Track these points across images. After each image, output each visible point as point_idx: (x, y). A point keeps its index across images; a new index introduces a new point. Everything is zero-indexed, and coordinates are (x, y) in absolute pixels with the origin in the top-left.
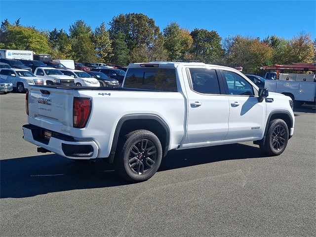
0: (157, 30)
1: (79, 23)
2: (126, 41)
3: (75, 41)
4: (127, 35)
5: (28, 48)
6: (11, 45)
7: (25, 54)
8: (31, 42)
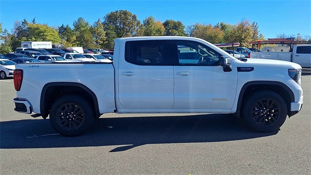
0: (139, 23)
1: (80, 19)
2: (115, 31)
3: (78, 33)
4: (116, 27)
5: (44, 40)
6: (31, 38)
7: (46, 45)
8: (46, 36)
